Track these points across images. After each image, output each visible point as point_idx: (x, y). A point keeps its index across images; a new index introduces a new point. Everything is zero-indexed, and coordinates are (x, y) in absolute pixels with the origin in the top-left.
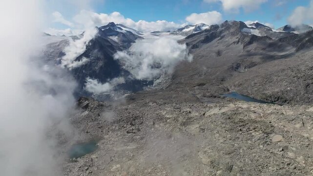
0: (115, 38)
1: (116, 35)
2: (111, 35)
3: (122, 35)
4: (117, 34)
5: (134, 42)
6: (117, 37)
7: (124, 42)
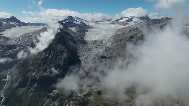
0: (73, 29)
1: (74, 27)
2: (71, 27)
3: (78, 26)
4: (75, 25)
5: (87, 31)
6: (75, 28)
7: (80, 31)
